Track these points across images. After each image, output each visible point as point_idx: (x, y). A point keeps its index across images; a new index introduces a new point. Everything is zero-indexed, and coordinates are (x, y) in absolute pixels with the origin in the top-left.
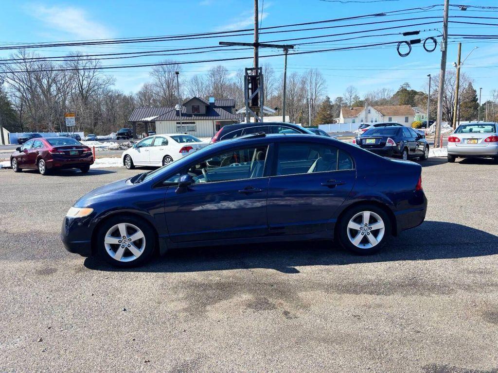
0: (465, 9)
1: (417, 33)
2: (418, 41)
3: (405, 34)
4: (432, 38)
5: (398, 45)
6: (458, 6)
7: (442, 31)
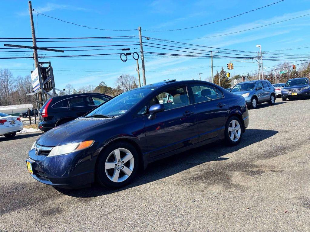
0: (149, 39)
1: (129, 49)
2: (130, 54)
3: (123, 50)
4: (136, 53)
5: (121, 56)
6: (146, 37)
7: (140, 49)
